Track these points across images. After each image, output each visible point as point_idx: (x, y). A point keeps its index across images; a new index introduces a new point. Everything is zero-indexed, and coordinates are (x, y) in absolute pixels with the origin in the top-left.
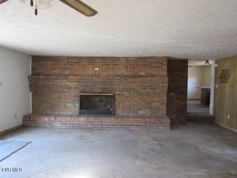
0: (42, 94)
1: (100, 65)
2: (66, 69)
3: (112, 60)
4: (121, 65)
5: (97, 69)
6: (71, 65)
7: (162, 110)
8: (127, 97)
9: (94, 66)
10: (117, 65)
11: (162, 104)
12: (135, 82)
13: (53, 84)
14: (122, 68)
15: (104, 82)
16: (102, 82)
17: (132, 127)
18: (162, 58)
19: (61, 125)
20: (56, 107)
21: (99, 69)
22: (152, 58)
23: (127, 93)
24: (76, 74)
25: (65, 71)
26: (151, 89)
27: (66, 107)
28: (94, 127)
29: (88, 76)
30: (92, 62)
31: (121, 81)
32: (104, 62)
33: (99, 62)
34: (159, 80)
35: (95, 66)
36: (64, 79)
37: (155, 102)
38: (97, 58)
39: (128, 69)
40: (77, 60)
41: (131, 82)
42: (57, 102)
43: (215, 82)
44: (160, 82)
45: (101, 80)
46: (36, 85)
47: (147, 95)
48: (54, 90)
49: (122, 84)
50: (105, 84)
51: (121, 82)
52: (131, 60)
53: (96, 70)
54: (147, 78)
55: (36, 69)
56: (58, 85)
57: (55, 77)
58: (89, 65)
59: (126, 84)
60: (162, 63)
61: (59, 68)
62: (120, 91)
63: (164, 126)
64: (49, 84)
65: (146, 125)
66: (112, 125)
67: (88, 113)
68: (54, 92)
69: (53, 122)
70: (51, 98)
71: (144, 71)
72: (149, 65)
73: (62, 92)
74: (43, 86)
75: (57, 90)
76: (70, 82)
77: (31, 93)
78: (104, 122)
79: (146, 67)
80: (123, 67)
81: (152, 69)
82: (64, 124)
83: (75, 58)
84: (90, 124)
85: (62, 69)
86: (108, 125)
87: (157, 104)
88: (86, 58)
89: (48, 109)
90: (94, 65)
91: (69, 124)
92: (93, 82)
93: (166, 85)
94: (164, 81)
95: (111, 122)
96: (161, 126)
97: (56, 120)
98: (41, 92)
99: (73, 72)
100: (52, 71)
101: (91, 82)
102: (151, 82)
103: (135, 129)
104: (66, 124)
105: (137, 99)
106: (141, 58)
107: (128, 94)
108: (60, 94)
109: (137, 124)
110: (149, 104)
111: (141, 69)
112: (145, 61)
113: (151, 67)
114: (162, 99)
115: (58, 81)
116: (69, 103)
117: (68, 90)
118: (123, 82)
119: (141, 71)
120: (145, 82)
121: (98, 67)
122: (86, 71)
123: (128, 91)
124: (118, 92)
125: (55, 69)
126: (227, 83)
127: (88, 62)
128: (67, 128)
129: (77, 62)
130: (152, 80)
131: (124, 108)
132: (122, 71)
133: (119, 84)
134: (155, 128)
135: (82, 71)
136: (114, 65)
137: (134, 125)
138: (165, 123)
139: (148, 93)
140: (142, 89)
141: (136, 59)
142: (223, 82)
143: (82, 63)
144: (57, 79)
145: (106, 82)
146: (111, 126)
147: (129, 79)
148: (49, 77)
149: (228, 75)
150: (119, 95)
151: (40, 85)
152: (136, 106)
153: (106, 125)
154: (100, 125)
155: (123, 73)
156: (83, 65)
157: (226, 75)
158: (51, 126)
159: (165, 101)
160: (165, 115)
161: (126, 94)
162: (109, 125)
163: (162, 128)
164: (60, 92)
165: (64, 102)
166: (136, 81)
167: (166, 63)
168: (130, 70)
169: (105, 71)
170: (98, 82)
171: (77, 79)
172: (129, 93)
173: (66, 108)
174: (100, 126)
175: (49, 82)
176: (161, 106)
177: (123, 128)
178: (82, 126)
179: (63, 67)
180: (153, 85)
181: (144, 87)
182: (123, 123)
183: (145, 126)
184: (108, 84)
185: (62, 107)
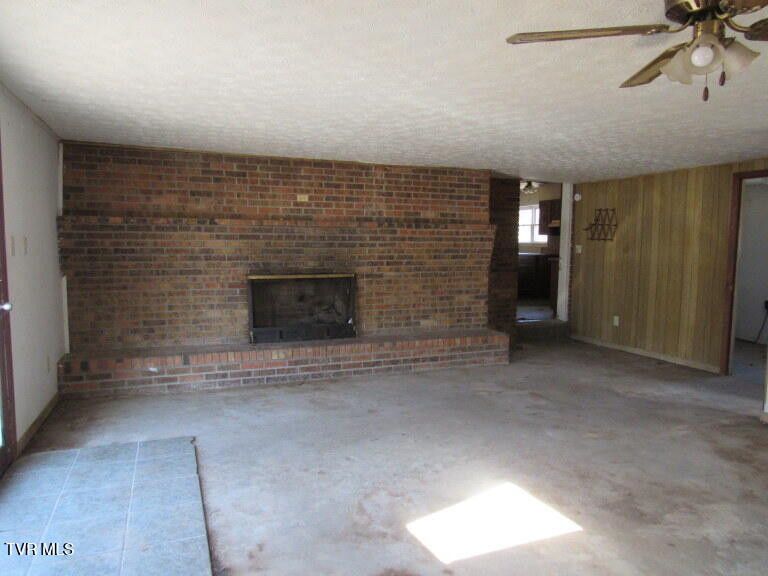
0: (111, 281)
1: (312, 185)
2: (199, 194)
3: (348, 173)
4: (372, 187)
5: (303, 198)
6: (217, 180)
7: (477, 315)
8: (390, 281)
9: (292, 187)
10: (361, 187)
11: (477, 297)
12: (416, 239)
13: (155, 244)
14: (375, 197)
15: (330, 238)
16: (322, 238)
17: (418, 364)
18: (478, 172)
19: (205, 381)
20: (163, 323)
21: (310, 198)
22: (453, 171)
23: (391, 270)
24: (236, 211)
25: (197, 201)
26: (454, 257)
27: (203, 321)
28: (313, 376)
29: (274, 218)
30: (288, 177)
31: (379, 235)
32: (323, 178)
33: (309, 178)
34: (474, 233)
35: (298, 187)
36: (199, 229)
37: (460, 292)
38: (301, 162)
39: (394, 201)
40: (239, 167)
41: (403, 239)
42: (170, 308)
43: (573, 239)
44: (476, 239)
45: (319, 233)
46: (89, 252)
47: (441, 275)
48: (159, 266)
49: (381, 245)
50: (331, 245)
51: (378, 239)
52: (399, 176)
53: (298, 200)
54: (446, 228)
55: (82, 190)
56: (174, 248)
57: (168, 222)
58: (277, 183)
59: (391, 245)
60: (478, 187)
61: (175, 192)
62: (373, 264)
63: (496, 354)
64: (142, 244)
65: (455, 357)
66: (366, 365)
67: (281, 337)
68: (158, 274)
69: (178, 376)
70: (145, 294)
71: (434, 209)
72: (446, 191)
73: (189, 272)
74: (116, 251)
75: (171, 266)
76: (218, 237)
77: (64, 279)
78: (345, 359)
79: (438, 197)
80: (379, 194)
81: (453, 203)
82: (216, 376)
83: (232, 158)
84: (303, 369)
85: (184, 192)
86: (354, 366)
87: (465, 298)
88: (267, 162)
89: (135, 331)
90: (294, 184)
91: (233, 375)
92: (295, 237)
93: (489, 246)
94: (485, 236)
95: (364, 357)
96: (487, 354)
97: (187, 366)
98: (105, 273)
99: (225, 204)
100: (148, 199)
101: (288, 237)
102: (455, 240)
103: (427, 369)
104: (224, 376)
105: (416, 287)
106: (425, 170)
107: (392, 274)
108: (182, 279)
109: (432, 355)
110: (448, 298)
111: (426, 202)
112: (436, 178)
113: (451, 197)
114: (477, 283)
115: (176, 234)
116: (212, 307)
117: (208, 265)
118: (384, 239)
119: (427, 209)
120: (441, 239)
121: (308, 192)
122: (266, 203)
123: (396, 263)
124: (365, 269)
125: (160, 193)
126: (612, 240)
127: (274, 176)
128: (229, 390)
129: (238, 174)
130: (457, 233)
131: (381, 313)
132: (378, 207)
133: (373, 245)
134: (475, 362)
135: (254, 203)
136: (355, 186)
137: (424, 360)
138: (499, 347)
139: (445, 269)
140: (430, 258)
141: (414, 171)
142: (599, 239)
143: (254, 178)
144: (175, 229)
145: (335, 238)
146: (363, 369)
147: (399, 229)
148: (145, 221)
149: (614, 222)
150: (368, 276)
151: (106, 250)
152: (414, 306)
153: (350, 366)
154: (333, 367)
155: (380, 213)
156: (259, 185)
157: (607, 222)
158: (169, 387)
159: (484, 290)
160: (483, 326)
161: (388, 273)
162: (359, 365)
163: (492, 359)
164: (181, 273)
165: (195, 307)
166: (418, 236)
167: (486, 187)
168: (397, 204)
169: (326, 205)
170: (309, 238)
171: (244, 230)
172: (398, 270)
173: (201, 327)
174: (333, 371)
175: (144, 237)
176: (473, 303)
177: (397, 369)
178: (276, 376)
179: (191, 186)
180: (459, 246)
181: (436, 251)
182: (395, 356)
183: (451, 358)
184: (340, 245)
185: (185, 322)
